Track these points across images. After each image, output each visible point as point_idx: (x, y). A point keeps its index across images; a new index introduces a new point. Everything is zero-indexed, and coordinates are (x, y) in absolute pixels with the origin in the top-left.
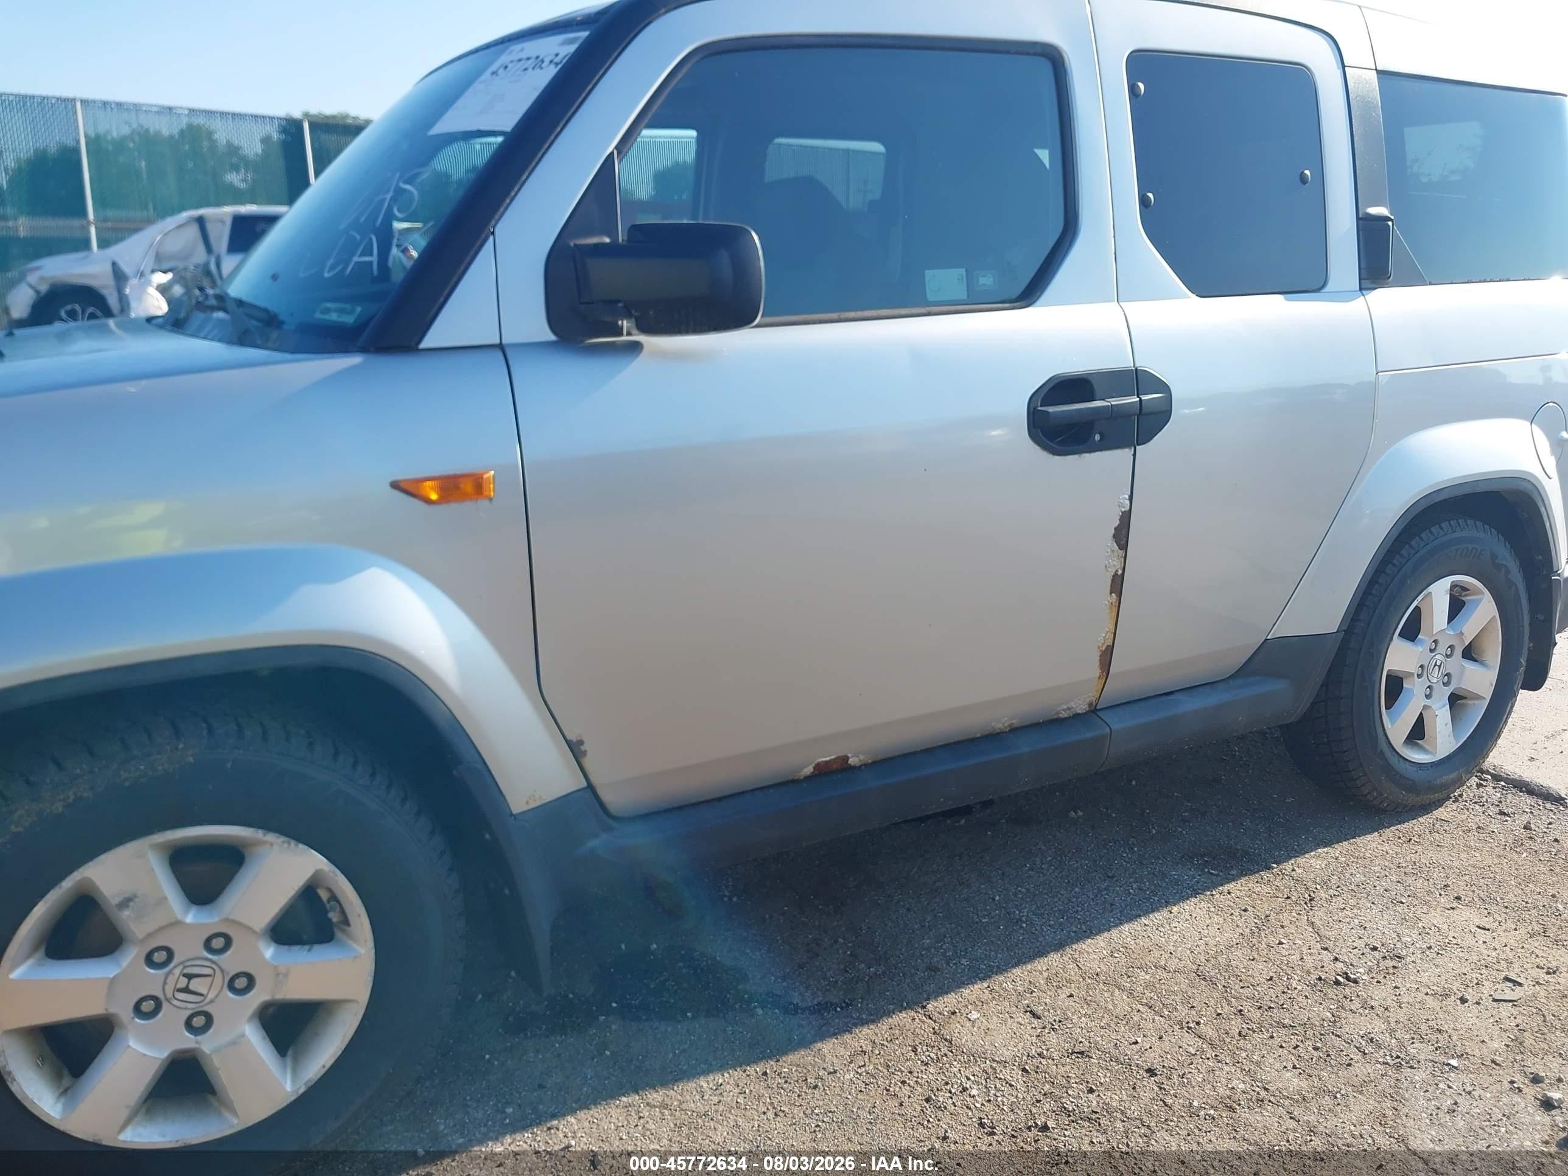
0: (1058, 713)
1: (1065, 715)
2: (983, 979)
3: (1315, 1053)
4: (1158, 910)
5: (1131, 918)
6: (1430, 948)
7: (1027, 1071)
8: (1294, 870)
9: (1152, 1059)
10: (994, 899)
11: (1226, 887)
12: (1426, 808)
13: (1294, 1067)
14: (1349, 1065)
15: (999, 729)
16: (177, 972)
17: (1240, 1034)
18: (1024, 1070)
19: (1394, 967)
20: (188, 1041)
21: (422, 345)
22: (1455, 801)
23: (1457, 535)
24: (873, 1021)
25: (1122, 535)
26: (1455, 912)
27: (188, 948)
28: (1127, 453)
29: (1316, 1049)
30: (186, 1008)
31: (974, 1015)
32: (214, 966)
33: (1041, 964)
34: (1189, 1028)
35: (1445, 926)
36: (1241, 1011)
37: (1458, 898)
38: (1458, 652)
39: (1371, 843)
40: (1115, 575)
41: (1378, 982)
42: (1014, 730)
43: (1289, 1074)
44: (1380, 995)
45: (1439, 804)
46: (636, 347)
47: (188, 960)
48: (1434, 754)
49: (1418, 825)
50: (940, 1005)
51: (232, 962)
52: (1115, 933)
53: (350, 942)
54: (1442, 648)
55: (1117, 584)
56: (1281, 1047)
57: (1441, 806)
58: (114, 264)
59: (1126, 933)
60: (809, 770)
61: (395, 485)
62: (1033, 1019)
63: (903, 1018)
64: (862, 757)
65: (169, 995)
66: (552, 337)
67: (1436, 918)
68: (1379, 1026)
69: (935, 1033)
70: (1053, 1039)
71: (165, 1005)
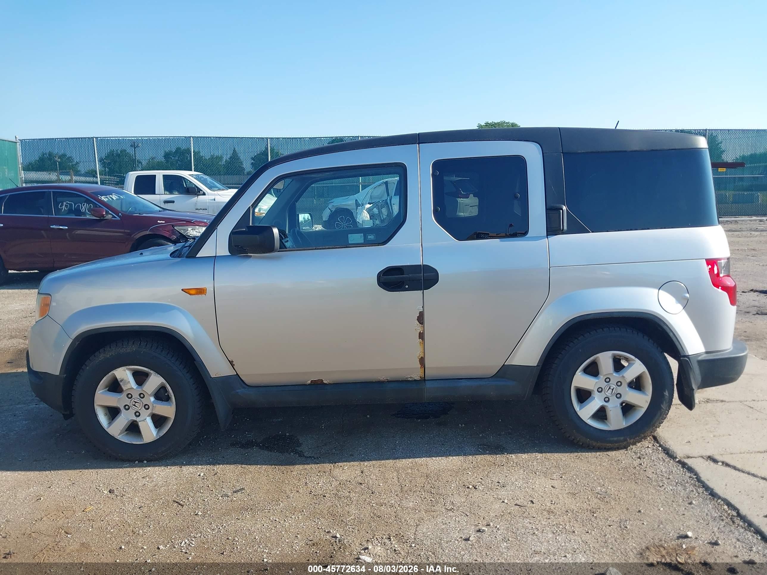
0: (407, 378)
1: (410, 379)
15: (382, 380)
16: (133, 400)
20: (135, 418)
21: (197, 256)
25: (421, 319)
27: (136, 395)
28: (420, 292)
30: (135, 410)
32: (141, 401)
38: (625, 385)
40: (420, 333)
47: (135, 398)
48: (610, 427)
51: (145, 401)
53: (171, 403)
54: (614, 382)
55: (421, 336)
58: (356, 200)
60: (309, 382)
61: (182, 290)
64: (328, 381)
65: (131, 406)
66: (230, 254)
71: (130, 408)
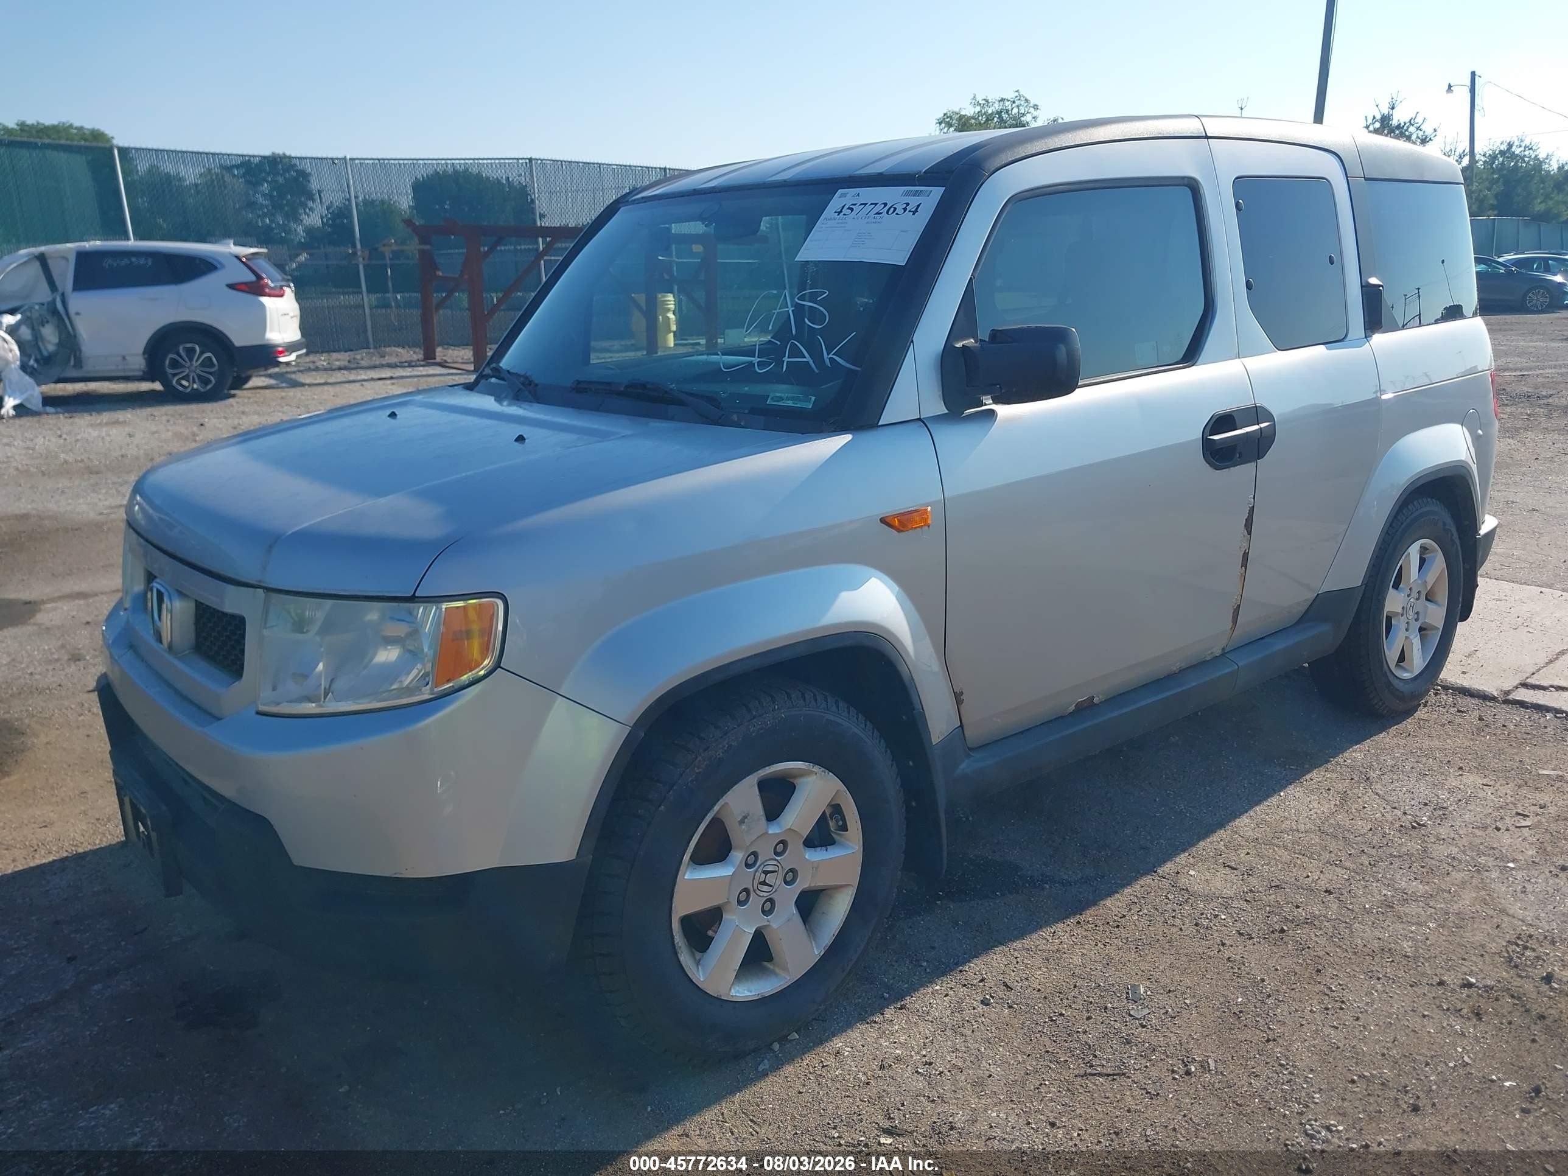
0: (1205, 657)
1: (1208, 658)
2: (1184, 851)
3: (1424, 870)
4: (1272, 796)
5: (1258, 803)
6: (1460, 800)
7: (1248, 901)
8: (1345, 761)
9: (1323, 884)
10: (1155, 800)
11: (1308, 777)
12: (1410, 712)
13: (1416, 879)
14: (1448, 874)
16: (760, 870)
17: (1370, 864)
18: (1246, 900)
19: (1444, 815)
20: (762, 921)
21: (881, 423)
22: (1425, 706)
23: (1428, 509)
24: (1128, 885)
25: (1249, 523)
26: (1464, 777)
27: (766, 852)
28: (1253, 464)
29: (1423, 867)
30: (763, 896)
31: (1192, 873)
32: (779, 865)
33: (1215, 837)
34: (1336, 864)
35: (1462, 787)
36: (1363, 851)
37: (1461, 768)
38: (1423, 597)
39: (1383, 738)
40: (1244, 554)
41: (1439, 824)
42: (1181, 671)
43: (1414, 883)
44: (1444, 831)
45: (1415, 709)
46: (992, 413)
47: (766, 861)
48: (1412, 672)
49: (1409, 723)
50: (1168, 868)
51: (787, 861)
52: (1251, 813)
53: (848, 842)
54: (1414, 594)
55: (1245, 560)
56: (1401, 868)
57: (1417, 711)
59: (1258, 811)
60: (1072, 708)
61: (883, 521)
62: (1233, 871)
63: (1145, 880)
64: (1101, 696)
65: (755, 887)
66: (946, 411)
67: (1453, 782)
68: (1455, 850)
69: (1173, 886)
70: (1253, 881)
71: (752, 894)
